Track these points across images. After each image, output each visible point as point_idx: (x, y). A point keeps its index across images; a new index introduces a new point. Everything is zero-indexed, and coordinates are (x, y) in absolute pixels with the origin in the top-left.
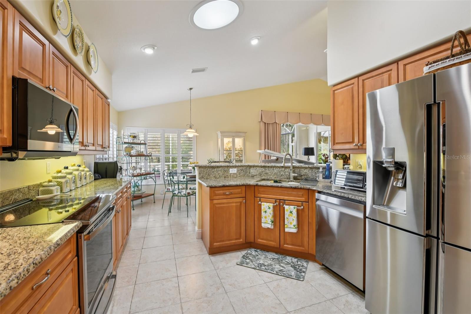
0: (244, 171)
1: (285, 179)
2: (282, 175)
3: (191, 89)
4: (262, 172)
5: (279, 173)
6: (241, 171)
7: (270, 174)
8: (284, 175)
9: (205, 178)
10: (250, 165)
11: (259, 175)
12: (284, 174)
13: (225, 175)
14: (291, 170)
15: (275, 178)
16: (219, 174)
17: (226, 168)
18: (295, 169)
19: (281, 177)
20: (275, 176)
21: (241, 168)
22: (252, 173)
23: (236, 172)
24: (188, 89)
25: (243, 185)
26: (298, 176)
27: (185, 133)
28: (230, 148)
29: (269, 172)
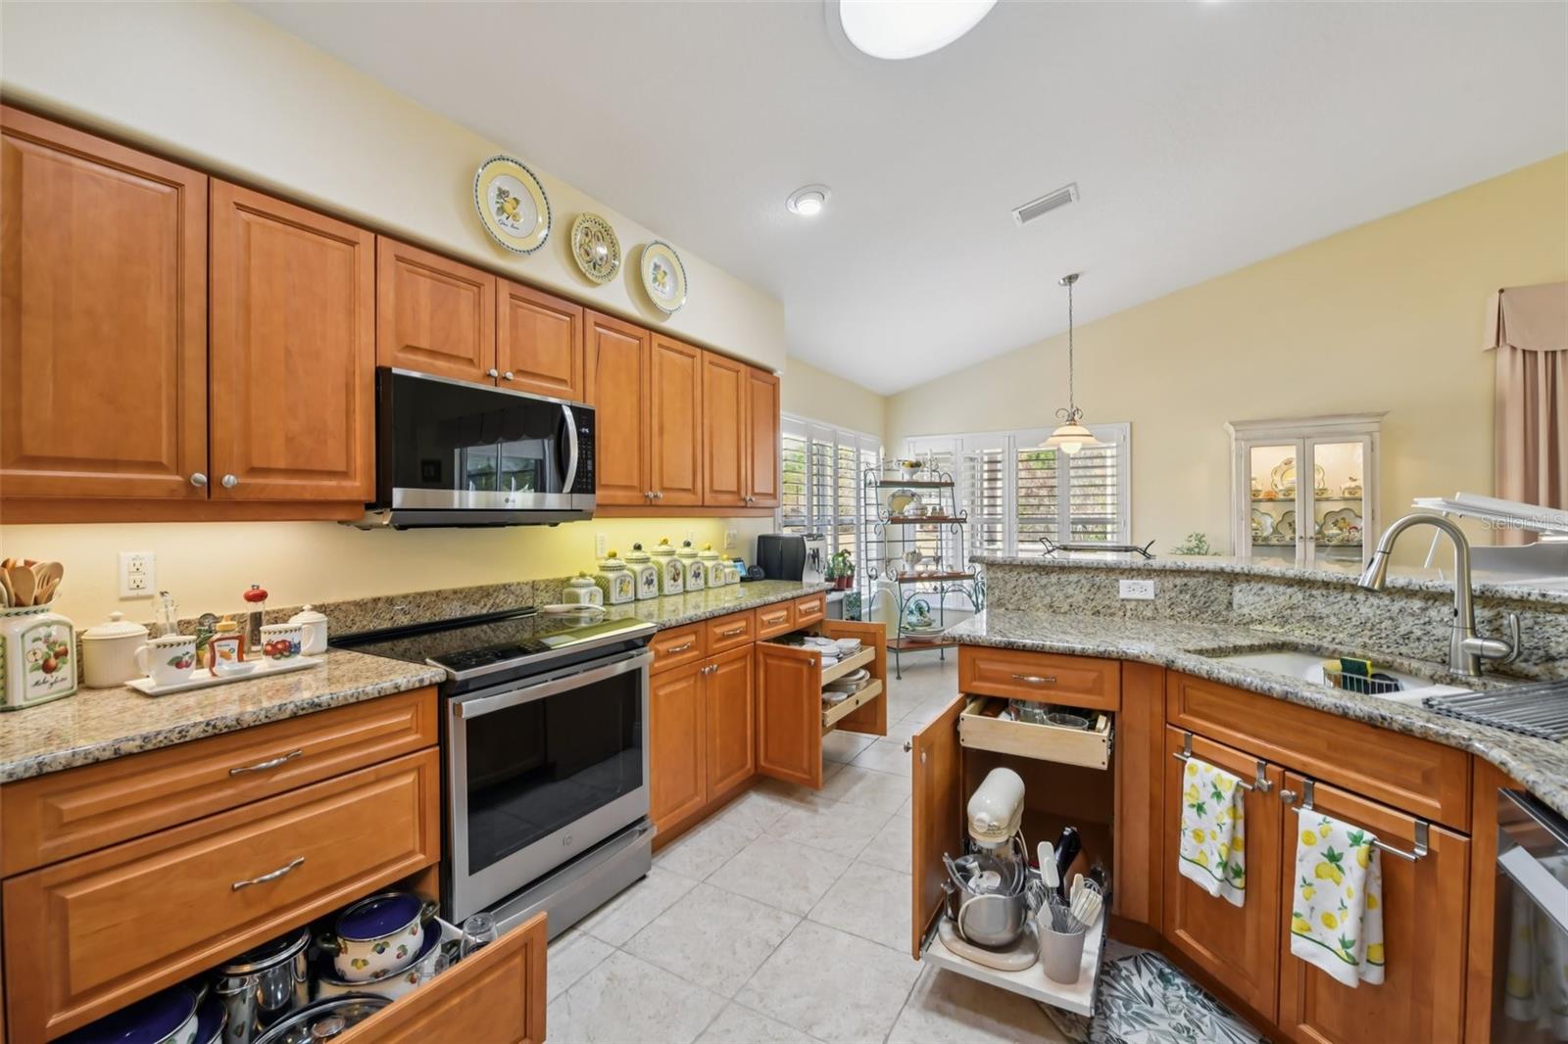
0: (1194, 596)
1: (1425, 659)
2: (1406, 637)
3: (1071, 279)
4: (1291, 608)
5: (1387, 623)
6: (1181, 592)
7: (1333, 620)
8: (1419, 639)
9: (1010, 607)
10: (1228, 569)
11: (1275, 620)
12: (1418, 633)
13: (1094, 603)
14: (1456, 613)
15: (1365, 646)
16: (1072, 596)
17: (1103, 576)
18: (1501, 609)
19: (1404, 650)
20: (1367, 640)
21: (1179, 581)
22: (1241, 607)
23: (1152, 597)
24: (1062, 282)
25: (1101, 657)
26: (1508, 655)
27: (1051, 439)
28: (1289, 491)
29: (1326, 611)
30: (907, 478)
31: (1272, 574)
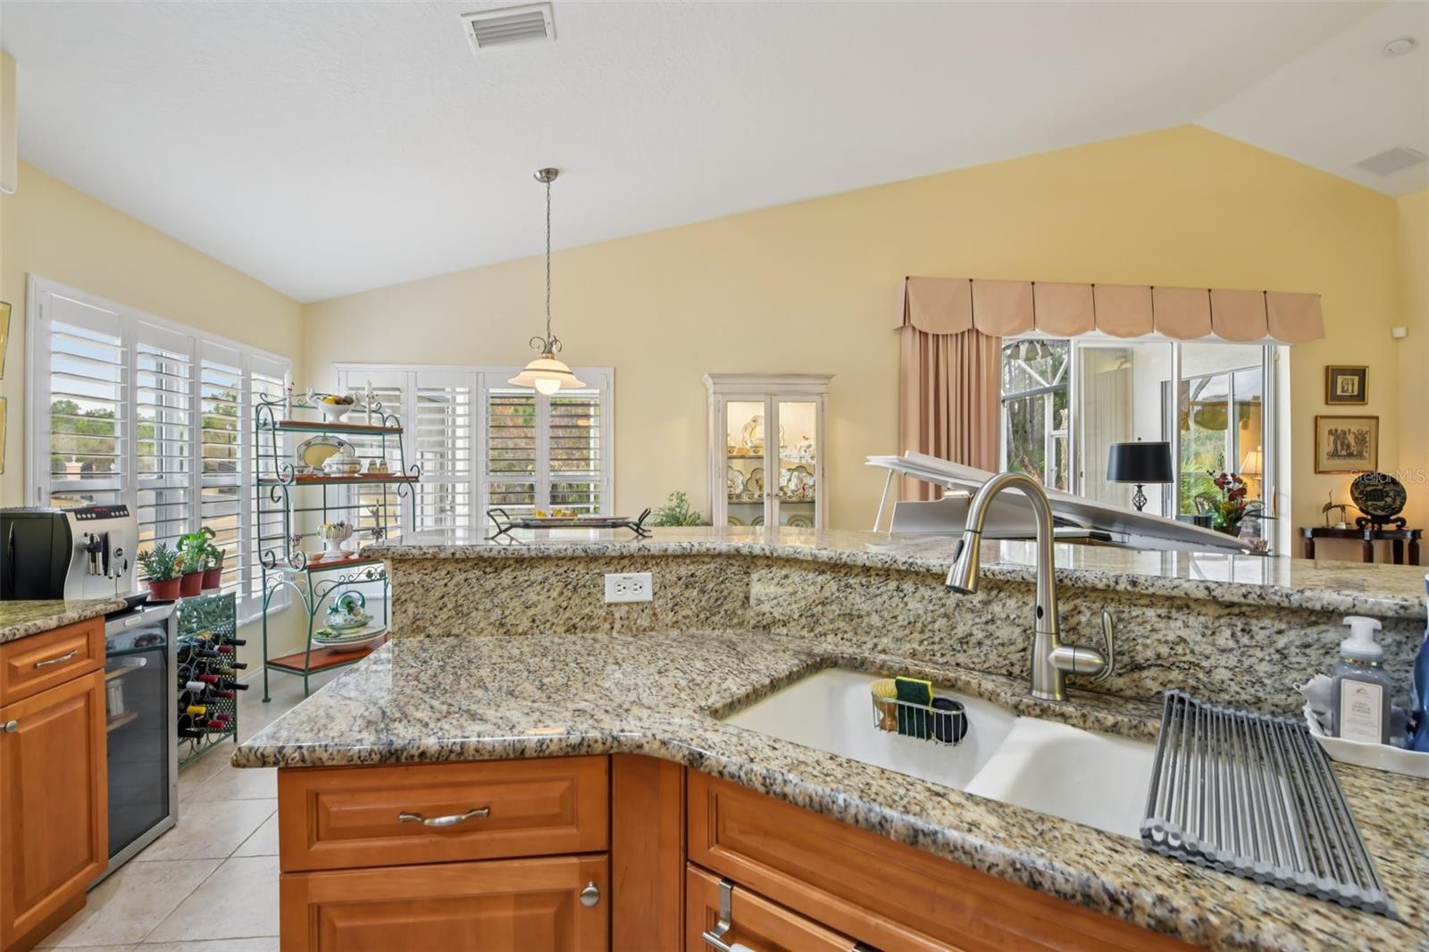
0: (703, 591)
1: (987, 672)
2: (964, 641)
3: (549, 174)
4: (823, 604)
5: (941, 623)
6: (687, 586)
7: (875, 620)
8: (980, 644)
9: (434, 631)
10: (745, 551)
11: (803, 621)
12: (979, 635)
13: (567, 615)
14: (1040, 612)
15: (914, 655)
16: (535, 605)
17: (581, 568)
18: (1078, 601)
19: (961, 658)
20: (915, 646)
21: (684, 571)
22: (760, 602)
23: (649, 597)
24: (538, 175)
26: (1100, 671)
27: (523, 374)
28: (755, 449)
29: (866, 607)
30: (330, 419)
31: (801, 557)
